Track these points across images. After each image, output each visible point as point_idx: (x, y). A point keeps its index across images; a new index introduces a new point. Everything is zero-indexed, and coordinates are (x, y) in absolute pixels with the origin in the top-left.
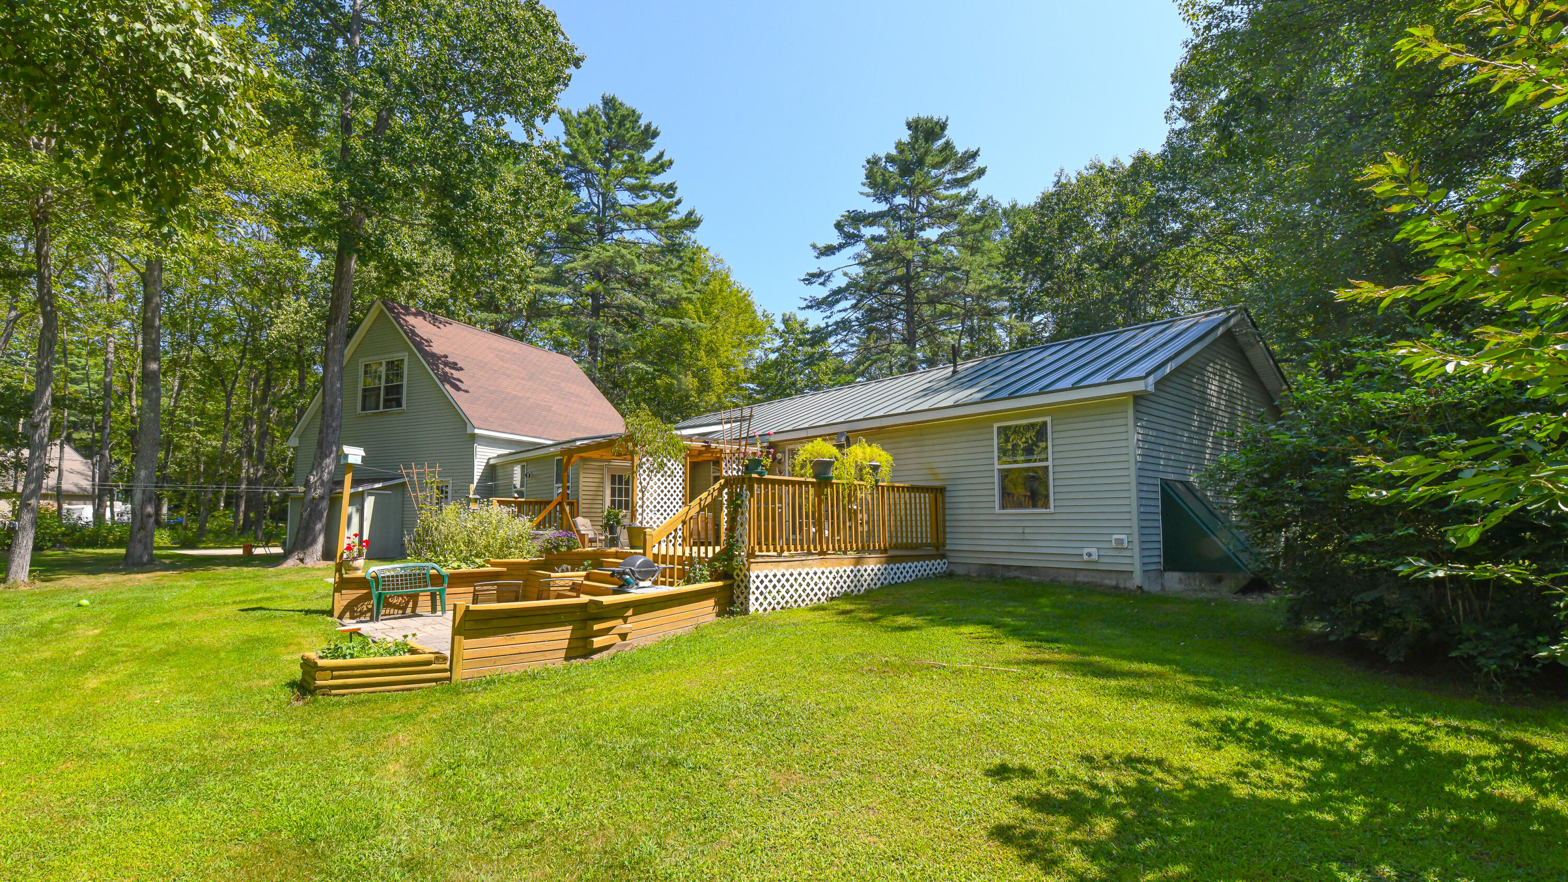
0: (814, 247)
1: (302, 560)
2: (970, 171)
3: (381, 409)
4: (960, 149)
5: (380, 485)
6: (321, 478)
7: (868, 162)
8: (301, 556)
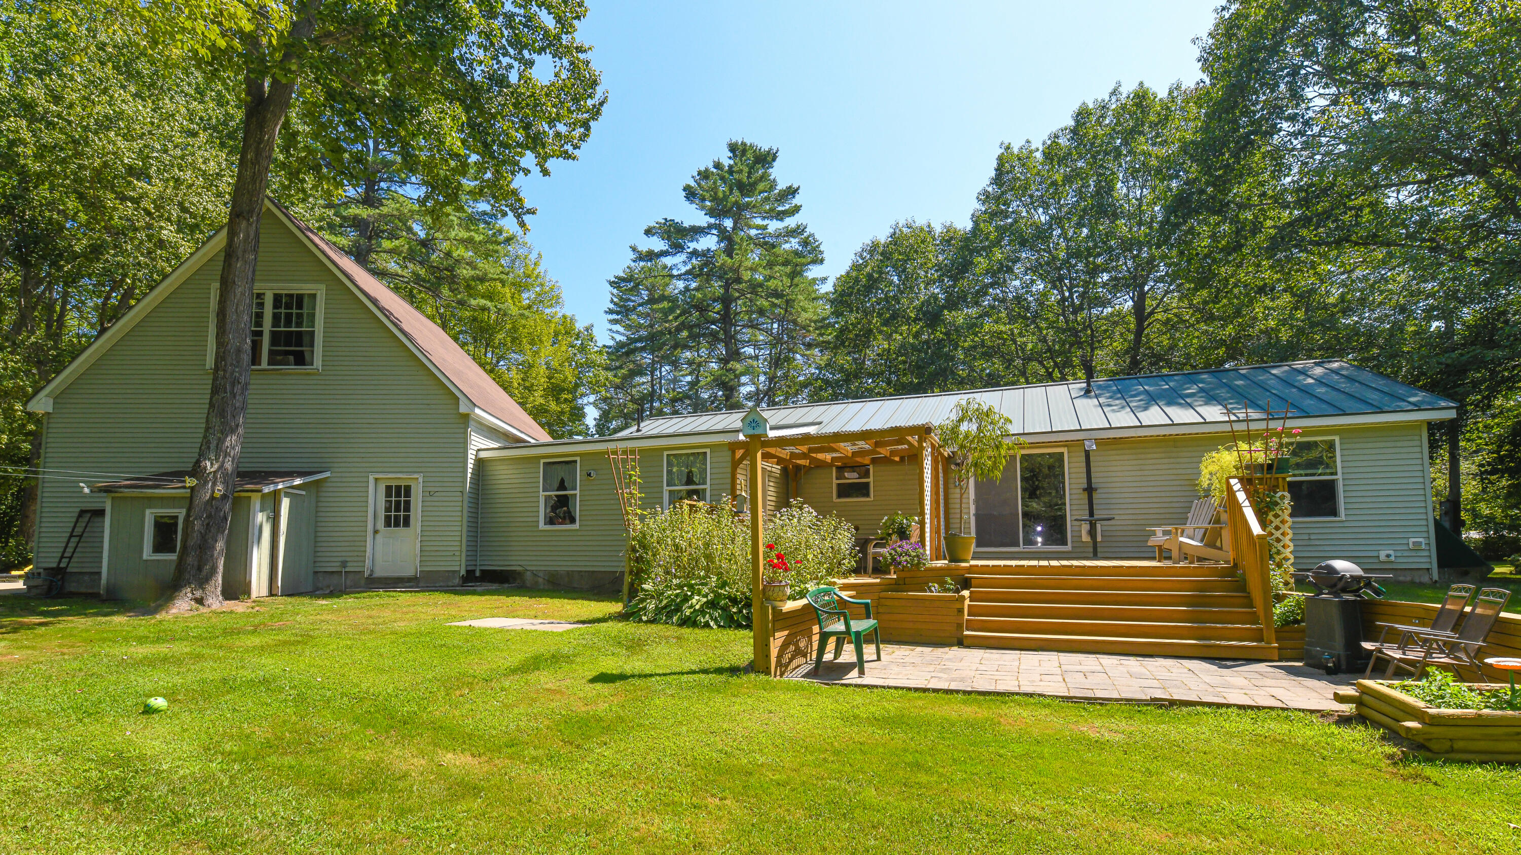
0: (634, 249)
1: (200, 601)
2: (787, 206)
3: (264, 365)
4: (782, 185)
5: (298, 482)
6: (221, 467)
7: (699, 173)
8: (198, 594)
